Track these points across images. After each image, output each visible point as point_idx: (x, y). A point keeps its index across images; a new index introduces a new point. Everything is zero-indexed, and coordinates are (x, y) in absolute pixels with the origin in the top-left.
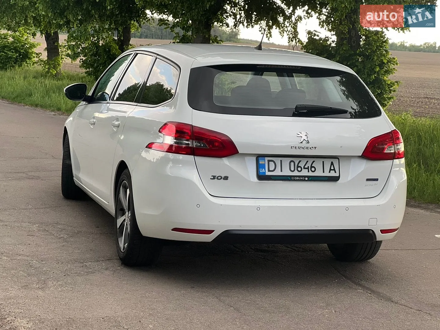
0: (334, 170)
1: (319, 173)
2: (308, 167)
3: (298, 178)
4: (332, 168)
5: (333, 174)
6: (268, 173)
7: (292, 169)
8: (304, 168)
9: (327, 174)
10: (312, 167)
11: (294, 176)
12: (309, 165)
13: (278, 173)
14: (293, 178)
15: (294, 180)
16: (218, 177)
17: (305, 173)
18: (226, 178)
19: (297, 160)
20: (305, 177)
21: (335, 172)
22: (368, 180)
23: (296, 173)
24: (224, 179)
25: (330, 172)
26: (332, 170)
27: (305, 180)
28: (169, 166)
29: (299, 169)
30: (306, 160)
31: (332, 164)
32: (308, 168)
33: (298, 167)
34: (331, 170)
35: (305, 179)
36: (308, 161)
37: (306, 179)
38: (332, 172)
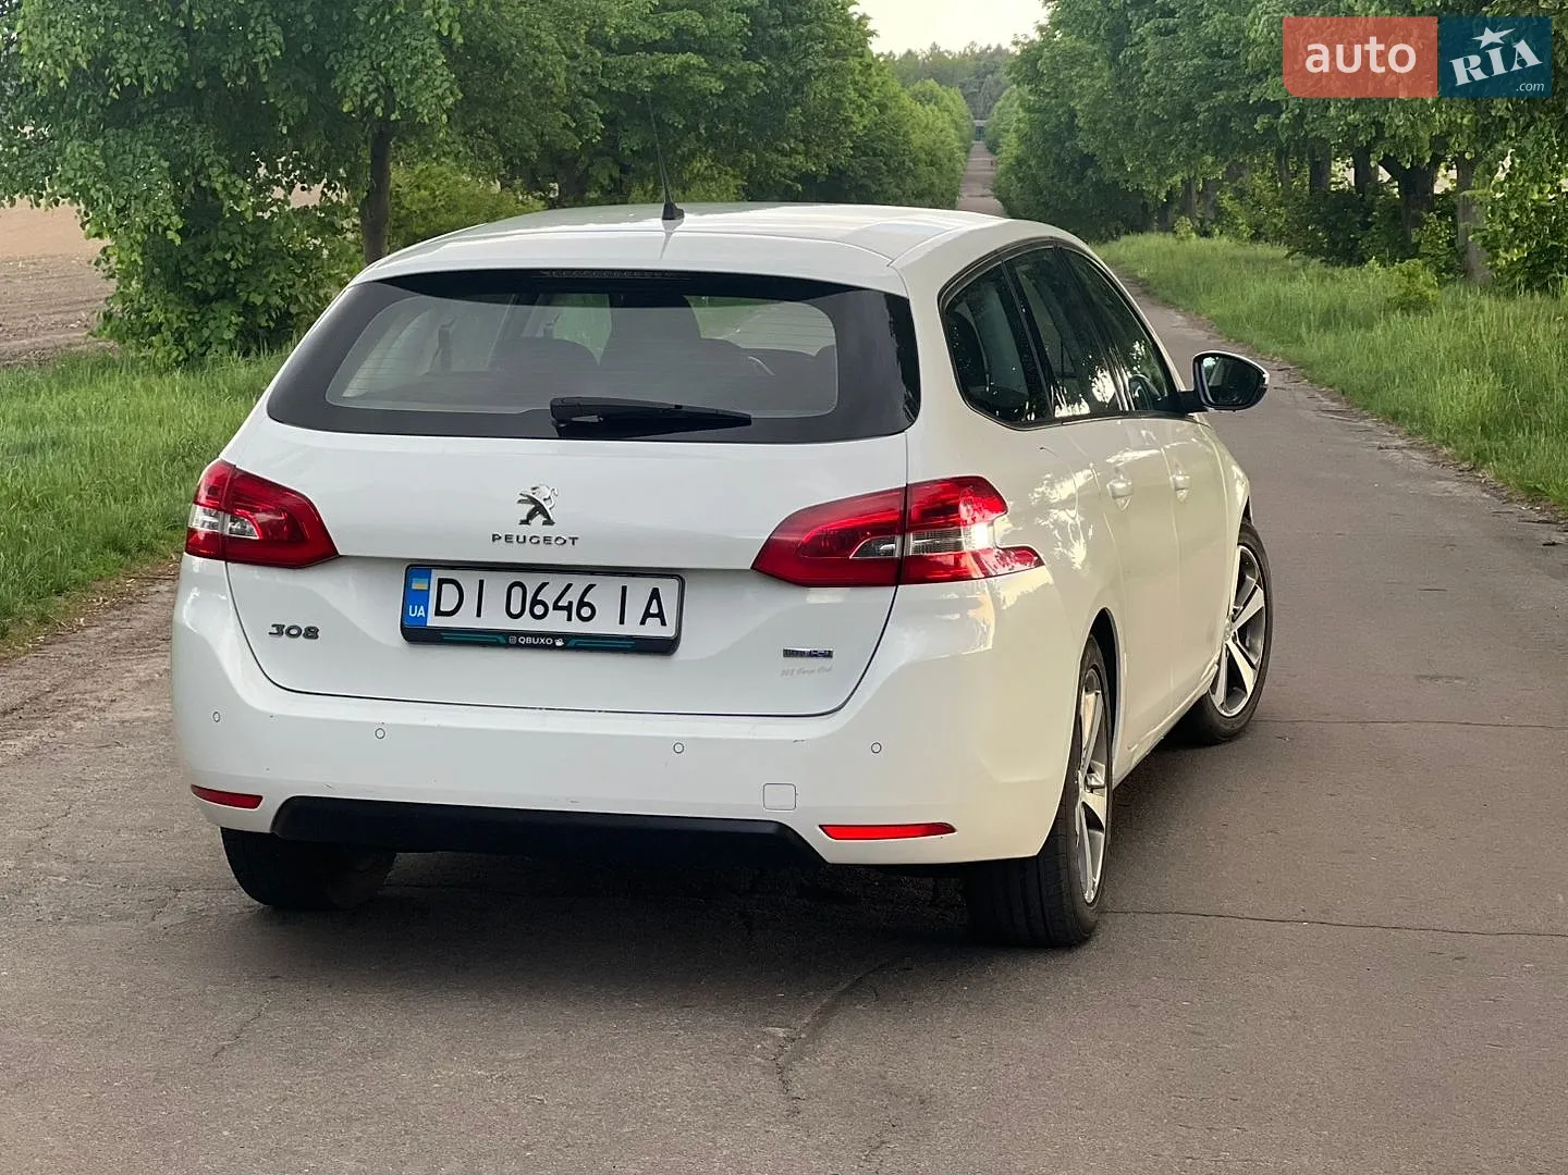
0: (660, 615)
1: (605, 624)
2: (571, 603)
3: (529, 640)
4: (654, 609)
5: (653, 629)
6: (434, 621)
7: (515, 610)
8: (556, 607)
9: (632, 628)
10: (582, 604)
11: (518, 634)
12: (573, 597)
13: (465, 620)
14: (513, 640)
15: (518, 646)
16: (290, 629)
17: (556, 622)
18: (312, 633)
19: (532, 582)
20: (555, 636)
21: (664, 623)
22: (788, 653)
23: (526, 623)
24: (306, 636)
25: (643, 623)
26: (653, 616)
27: (553, 647)
28: (192, 597)
29: (539, 610)
30: (564, 580)
31: (655, 594)
32: (568, 608)
33: (535, 602)
34: (647, 614)
35: (554, 643)
36: (569, 586)
37: (559, 643)
38: (653, 622)
